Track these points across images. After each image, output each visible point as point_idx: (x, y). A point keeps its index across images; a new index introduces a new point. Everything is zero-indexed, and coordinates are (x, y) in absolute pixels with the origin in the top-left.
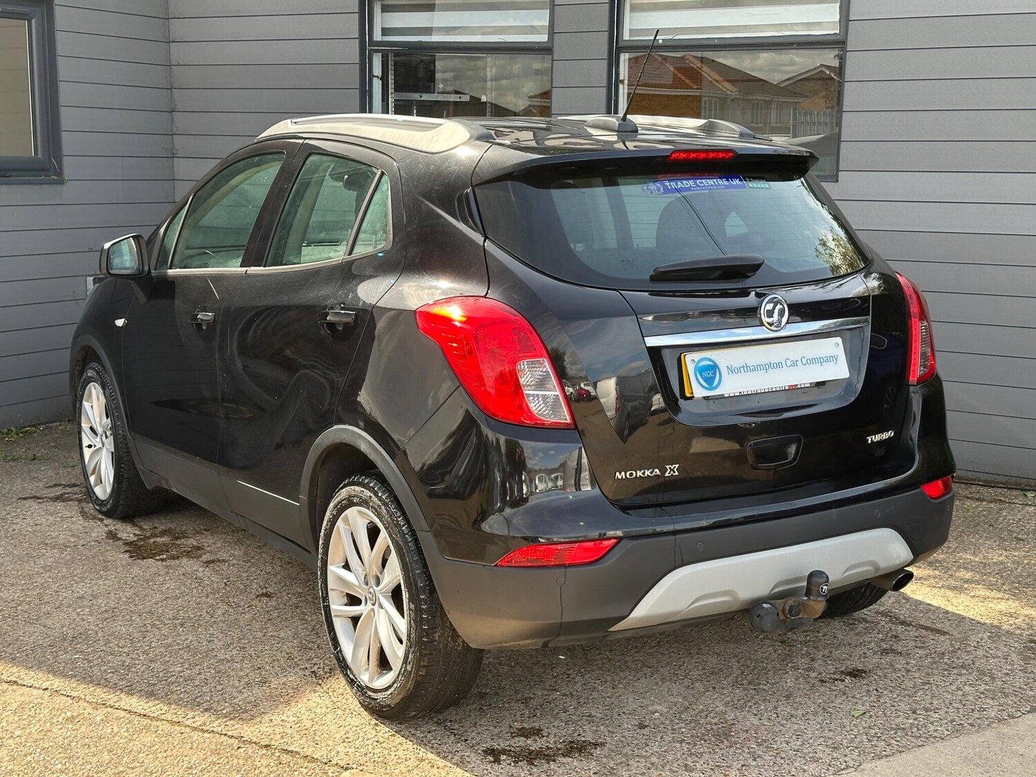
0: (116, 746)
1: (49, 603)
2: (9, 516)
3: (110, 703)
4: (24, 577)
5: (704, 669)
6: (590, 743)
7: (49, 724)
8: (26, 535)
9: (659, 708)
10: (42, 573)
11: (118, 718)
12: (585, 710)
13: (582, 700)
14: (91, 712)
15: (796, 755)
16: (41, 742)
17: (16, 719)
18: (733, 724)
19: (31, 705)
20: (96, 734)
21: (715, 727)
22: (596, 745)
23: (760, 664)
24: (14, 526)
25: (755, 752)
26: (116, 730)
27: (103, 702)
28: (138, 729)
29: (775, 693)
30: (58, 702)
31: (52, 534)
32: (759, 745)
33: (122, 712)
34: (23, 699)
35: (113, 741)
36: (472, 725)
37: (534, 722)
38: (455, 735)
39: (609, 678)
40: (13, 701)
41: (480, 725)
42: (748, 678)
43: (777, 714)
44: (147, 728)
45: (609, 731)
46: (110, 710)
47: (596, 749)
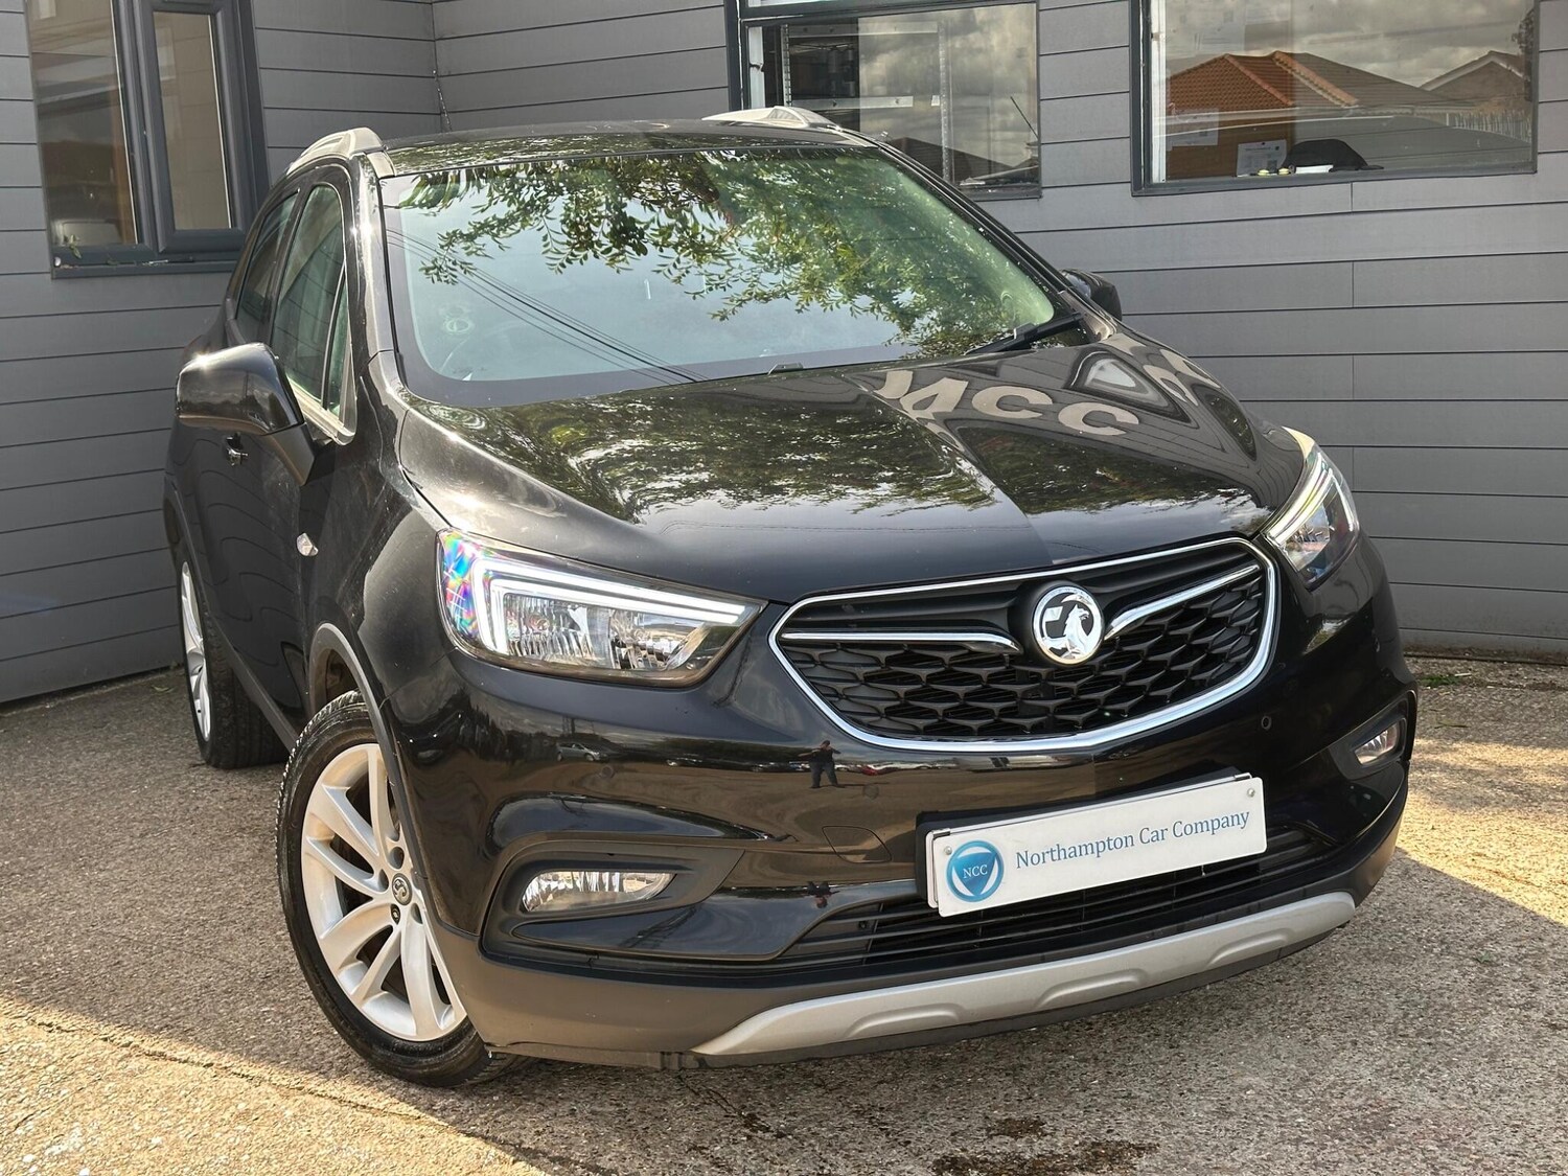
0: (313, 1161)
1: (234, 922)
2: (192, 788)
3: (309, 1087)
4: (202, 881)
5: (1335, 1009)
6: (1130, 1145)
7: (207, 1125)
8: (213, 816)
9: (1254, 1080)
10: (230, 875)
11: (320, 1113)
12: (1118, 1086)
13: (1114, 1069)
14: (278, 1103)
15: (1513, 1162)
16: (193, 1155)
17: (157, 1116)
18: (1392, 1109)
19: (183, 1092)
20: (281, 1140)
21: (1358, 1114)
22: (1140, 1149)
23: (1438, 1000)
24: (198, 803)
25: (1435, 1159)
26: (315, 1132)
27: (299, 1085)
28: (351, 1131)
29: (1467, 1050)
30: (226, 1085)
31: (255, 812)
32: (1442, 1145)
33: (327, 1101)
34: (170, 1083)
35: (309, 1153)
36: (918, 1115)
37: (1028, 1109)
38: (888, 1135)
39: (1162, 1028)
40: (153, 1087)
41: (932, 1115)
42: (1417, 1024)
43: (1473, 1087)
44: (366, 1128)
45: (1163, 1123)
46: (308, 1097)
47: (1140, 1156)
